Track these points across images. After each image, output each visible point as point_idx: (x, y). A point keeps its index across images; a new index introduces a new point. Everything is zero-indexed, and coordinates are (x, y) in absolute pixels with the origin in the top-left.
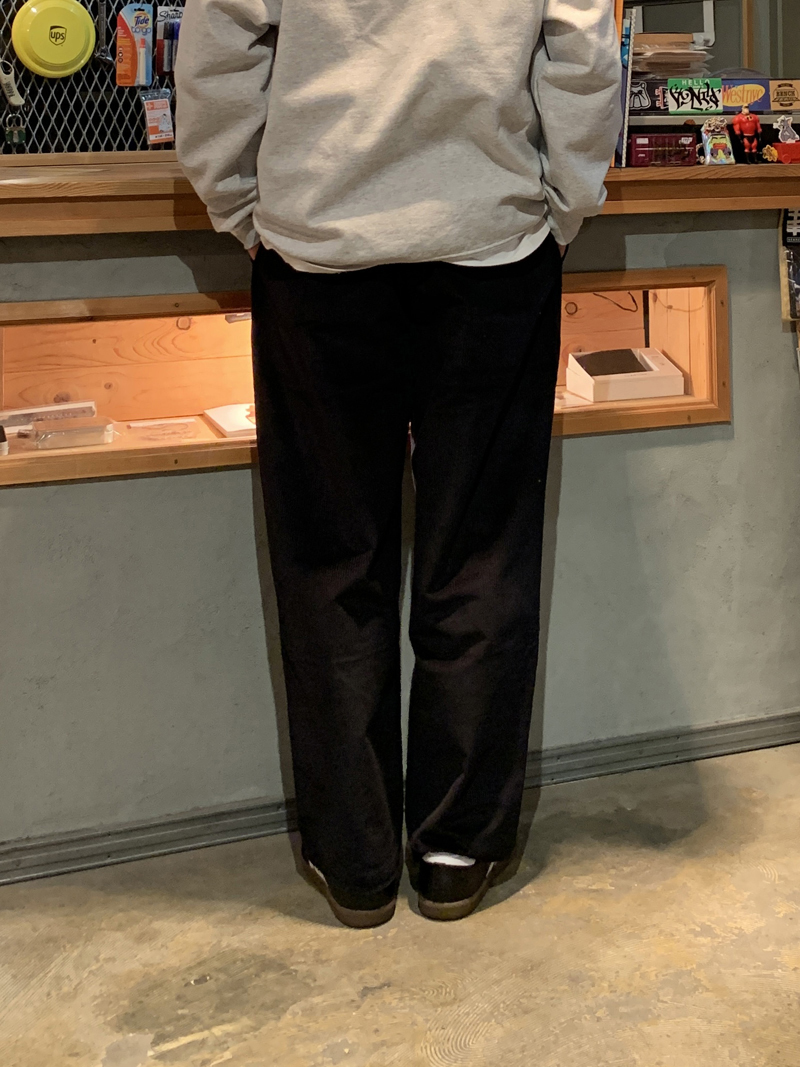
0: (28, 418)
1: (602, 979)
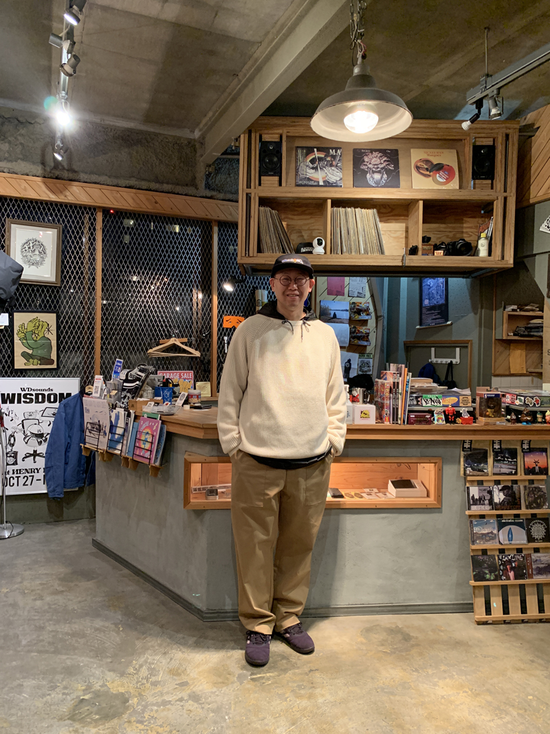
0: (225, 487)
1: (381, 680)
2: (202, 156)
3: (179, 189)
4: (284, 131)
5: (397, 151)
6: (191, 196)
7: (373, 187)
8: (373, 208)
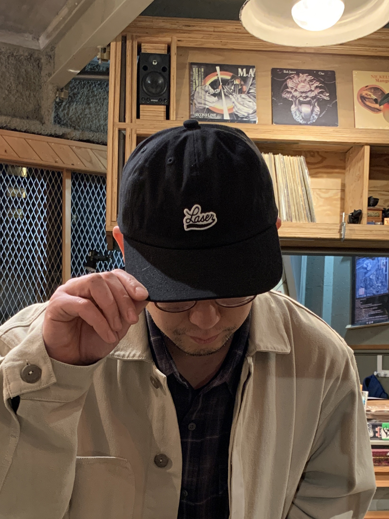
2: (50, 75)
3: (16, 122)
4: (174, 39)
5: (333, 73)
6: (33, 133)
7: (300, 124)
8: (300, 155)
